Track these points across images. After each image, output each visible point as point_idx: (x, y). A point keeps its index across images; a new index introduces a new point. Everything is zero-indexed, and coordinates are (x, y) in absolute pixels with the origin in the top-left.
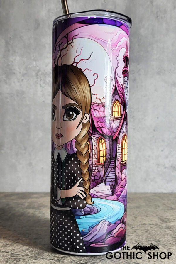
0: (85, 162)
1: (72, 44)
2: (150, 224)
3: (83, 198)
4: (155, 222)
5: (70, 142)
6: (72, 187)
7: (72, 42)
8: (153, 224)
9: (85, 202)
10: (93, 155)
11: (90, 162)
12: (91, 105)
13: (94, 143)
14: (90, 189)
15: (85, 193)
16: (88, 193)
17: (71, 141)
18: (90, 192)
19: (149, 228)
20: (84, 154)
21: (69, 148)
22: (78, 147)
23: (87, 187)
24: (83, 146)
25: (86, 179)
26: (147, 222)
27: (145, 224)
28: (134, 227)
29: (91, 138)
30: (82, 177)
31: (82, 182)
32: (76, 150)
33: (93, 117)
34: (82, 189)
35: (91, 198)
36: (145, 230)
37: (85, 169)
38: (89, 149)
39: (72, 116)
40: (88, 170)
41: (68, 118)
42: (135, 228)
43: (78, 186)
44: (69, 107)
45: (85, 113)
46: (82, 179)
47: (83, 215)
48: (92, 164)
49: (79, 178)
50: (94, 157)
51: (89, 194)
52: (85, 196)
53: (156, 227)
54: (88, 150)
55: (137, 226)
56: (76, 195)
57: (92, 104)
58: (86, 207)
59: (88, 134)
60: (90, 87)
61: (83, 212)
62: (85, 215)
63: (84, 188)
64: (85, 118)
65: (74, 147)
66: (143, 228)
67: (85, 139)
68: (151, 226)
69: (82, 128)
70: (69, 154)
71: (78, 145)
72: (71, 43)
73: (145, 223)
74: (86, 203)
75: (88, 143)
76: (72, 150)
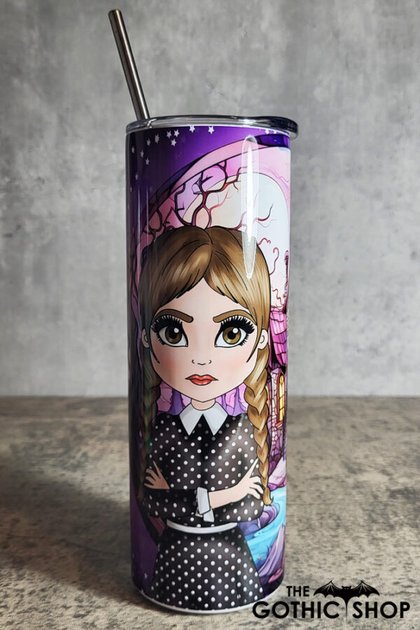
0: (261, 427)
1: (235, 183)
2: (326, 478)
3: (258, 496)
4: (335, 473)
5: (235, 391)
6: (238, 480)
7: (236, 180)
8: (331, 478)
9: (262, 504)
10: (273, 410)
11: (269, 424)
12: (270, 311)
13: (274, 386)
14: (269, 475)
15: (262, 486)
16: (265, 486)
17: (237, 388)
18: (270, 481)
19: (324, 489)
20: (260, 411)
21: (232, 404)
22: (250, 399)
23: (264, 474)
24: (258, 396)
25: (264, 458)
26: (322, 473)
27: (317, 478)
28: (297, 484)
29: (271, 377)
30: (257, 457)
31: (257, 466)
32: (246, 405)
33: (273, 335)
34: (257, 479)
35: (271, 491)
36: (318, 493)
37: (262, 439)
38: (267, 399)
39: (237, 336)
40: (266, 440)
41: (229, 341)
42: (300, 488)
43: (251, 477)
44: (230, 318)
45: (262, 329)
46: (257, 460)
47: (260, 529)
48: (272, 427)
49: (252, 461)
50: (273, 413)
51: (268, 486)
52: (261, 491)
53: (336, 484)
54: (266, 403)
55: (303, 483)
56: (248, 494)
57: (272, 309)
58: (263, 513)
59: (267, 369)
60: (269, 275)
61: (259, 525)
62: (262, 527)
63: (260, 476)
64: (262, 339)
65: (242, 400)
66: (312, 489)
67: (262, 380)
68: (328, 482)
69: (257, 360)
70: (232, 417)
71: (251, 395)
72: (233, 182)
73: (317, 475)
74: (264, 504)
75: (266, 387)
76: (239, 408)
